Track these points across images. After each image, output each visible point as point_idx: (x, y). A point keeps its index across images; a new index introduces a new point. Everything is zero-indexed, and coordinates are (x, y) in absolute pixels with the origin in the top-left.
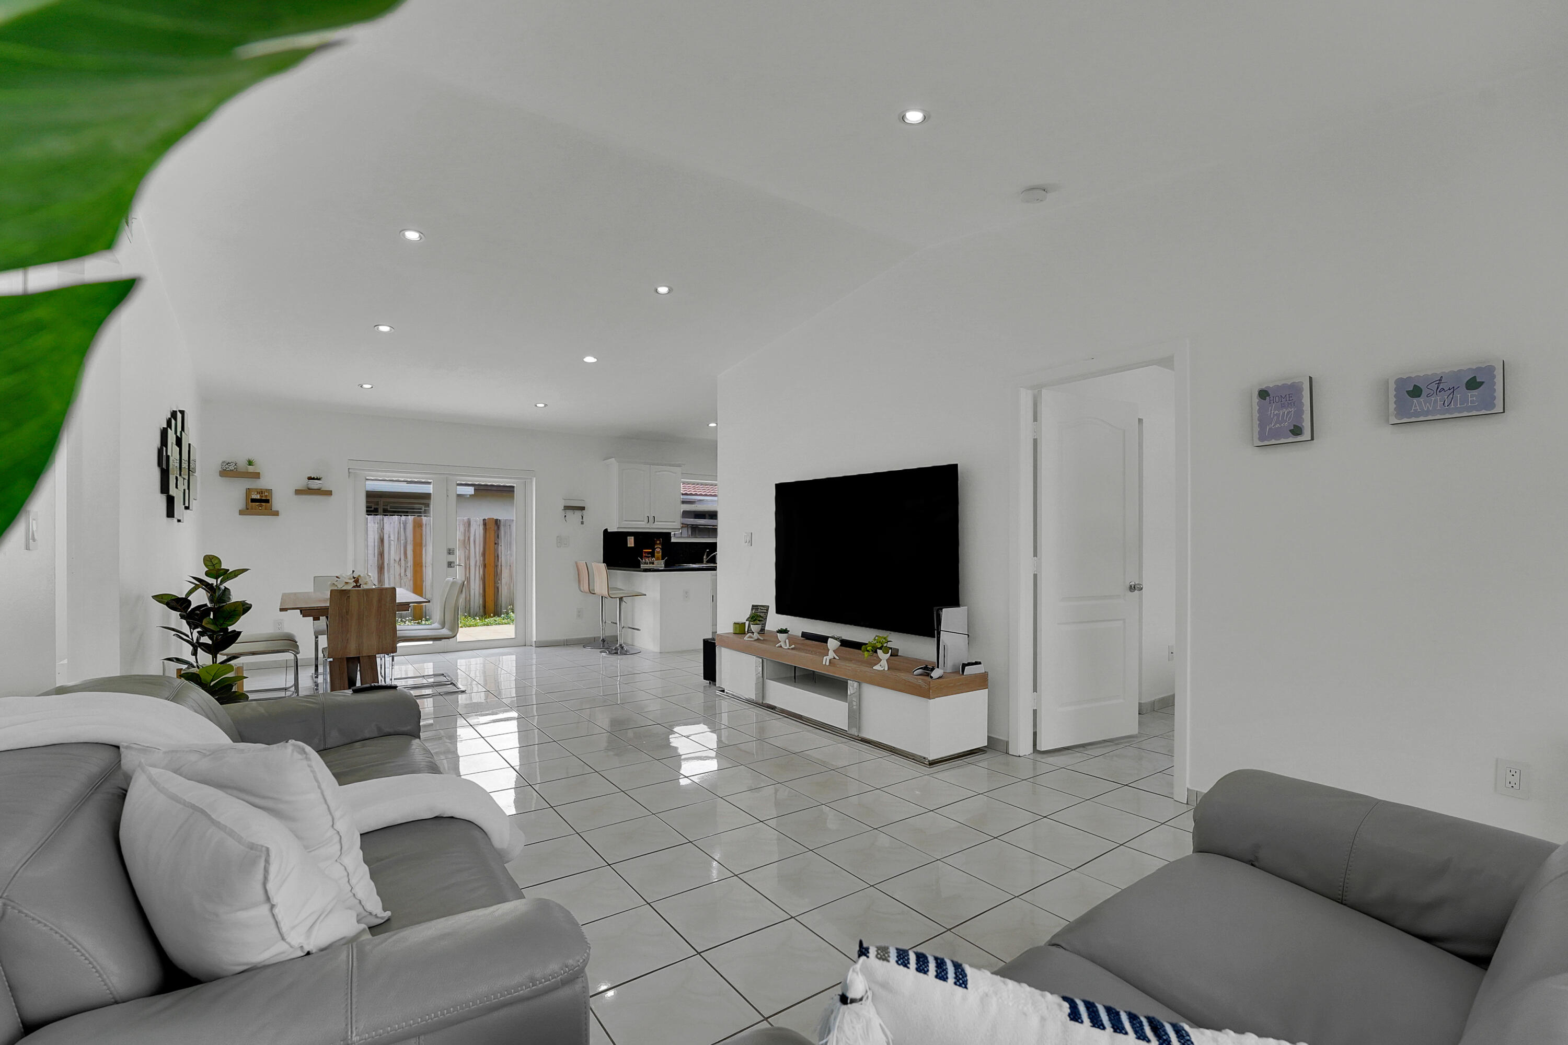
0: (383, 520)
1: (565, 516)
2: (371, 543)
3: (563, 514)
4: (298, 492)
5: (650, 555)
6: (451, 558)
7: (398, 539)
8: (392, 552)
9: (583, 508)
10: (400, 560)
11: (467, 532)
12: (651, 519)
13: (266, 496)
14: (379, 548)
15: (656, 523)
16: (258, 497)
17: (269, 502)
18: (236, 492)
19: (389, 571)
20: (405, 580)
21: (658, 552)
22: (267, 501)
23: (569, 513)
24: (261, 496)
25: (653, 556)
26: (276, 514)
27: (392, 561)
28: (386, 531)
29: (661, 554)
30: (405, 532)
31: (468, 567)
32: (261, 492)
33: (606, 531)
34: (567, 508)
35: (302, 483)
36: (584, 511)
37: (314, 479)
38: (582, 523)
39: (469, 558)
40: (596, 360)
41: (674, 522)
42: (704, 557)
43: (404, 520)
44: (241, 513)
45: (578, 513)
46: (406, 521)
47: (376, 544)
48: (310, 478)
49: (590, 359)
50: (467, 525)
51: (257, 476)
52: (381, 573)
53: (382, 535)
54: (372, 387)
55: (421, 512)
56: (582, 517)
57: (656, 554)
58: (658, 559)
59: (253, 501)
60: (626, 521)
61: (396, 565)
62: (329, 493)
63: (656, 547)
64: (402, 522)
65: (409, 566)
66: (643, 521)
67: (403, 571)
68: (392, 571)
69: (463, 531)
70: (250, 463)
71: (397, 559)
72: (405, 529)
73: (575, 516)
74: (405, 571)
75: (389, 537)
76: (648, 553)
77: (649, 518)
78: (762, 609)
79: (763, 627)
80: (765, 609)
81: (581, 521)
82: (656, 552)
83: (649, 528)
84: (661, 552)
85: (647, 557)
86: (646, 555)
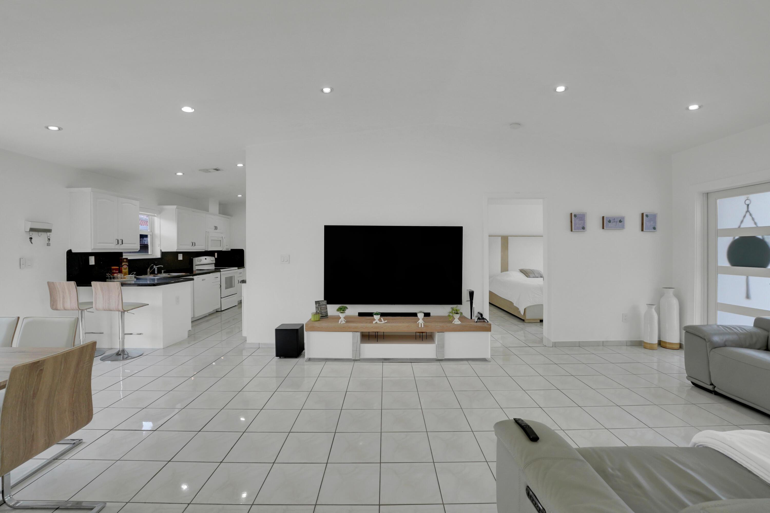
1: (31, 238)
3: (28, 236)
9: (49, 231)
12: (120, 242)
15: (123, 245)
21: (125, 269)
23: (35, 235)
25: (121, 272)
29: (128, 270)
33: (69, 253)
34: (32, 230)
36: (50, 233)
38: (48, 245)
41: (135, 244)
42: (148, 270)
45: (44, 235)
56: (49, 239)
57: (123, 270)
58: (125, 274)
60: (99, 243)
63: (123, 264)
66: (112, 243)
73: (39, 239)
76: (116, 269)
77: (118, 240)
78: (323, 303)
79: (326, 314)
80: (324, 302)
81: (47, 243)
82: (123, 268)
83: (117, 249)
84: (127, 268)
85: (116, 273)
86: (114, 272)
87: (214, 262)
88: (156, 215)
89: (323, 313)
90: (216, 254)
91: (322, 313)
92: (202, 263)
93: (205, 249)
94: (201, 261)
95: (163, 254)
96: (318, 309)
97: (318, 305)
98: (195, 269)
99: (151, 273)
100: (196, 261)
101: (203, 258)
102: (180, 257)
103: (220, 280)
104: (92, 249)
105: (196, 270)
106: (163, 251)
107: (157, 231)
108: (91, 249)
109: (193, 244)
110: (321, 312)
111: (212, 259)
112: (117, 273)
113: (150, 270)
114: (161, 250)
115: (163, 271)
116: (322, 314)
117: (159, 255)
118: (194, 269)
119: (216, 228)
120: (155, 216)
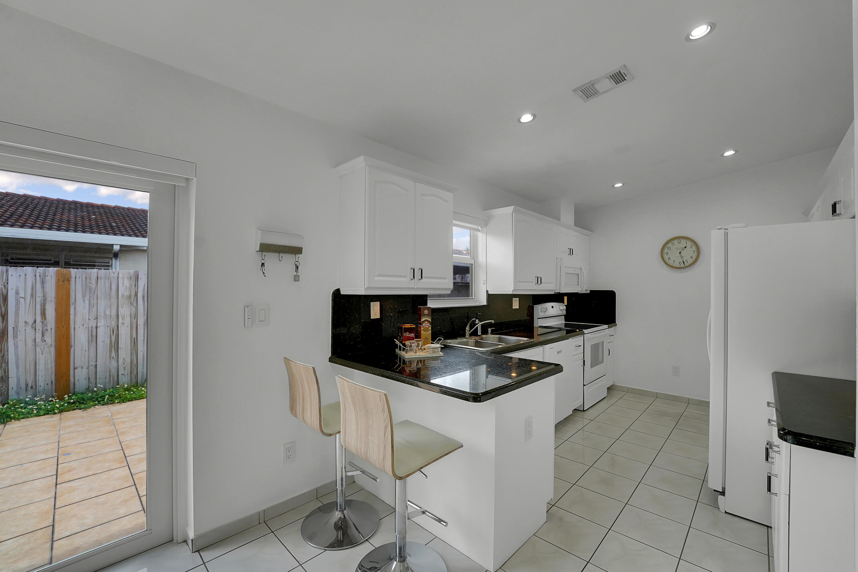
1: (263, 264)
3: (256, 259)
5: (412, 335)
7: (32, 295)
8: (22, 312)
9: (297, 251)
10: (35, 322)
11: (133, 287)
15: (423, 279)
19: (15, 337)
20: (42, 347)
21: (426, 330)
23: (271, 258)
25: (418, 336)
27: (21, 324)
28: (11, 285)
29: (430, 332)
30: (43, 287)
31: (135, 326)
33: (337, 294)
34: (264, 248)
36: (300, 256)
38: (296, 278)
39: (136, 316)
41: (445, 278)
42: (467, 328)
45: (289, 259)
46: (44, 274)
50: (133, 279)
55: (109, 265)
56: (297, 267)
57: (422, 332)
58: (426, 341)
60: (379, 276)
61: (29, 329)
63: (422, 320)
64: (38, 275)
65: (49, 329)
66: (405, 277)
67: (39, 335)
68: (21, 337)
69: (128, 286)
71: (31, 321)
72: (43, 283)
74: (43, 335)
75: (17, 293)
76: (410, 330)
77: (414, 270)
81: (294, 275)
82: (422, 328)
83: (413, 288)
84: (430, 328)
85: (409, 339)
86: (407, 335)
87: (565, 313)
88: (480, 228)
90: (566, 298)
92: (548, 314)
93: (555, 290)
94: (546, 310)
95: (490, 297)
98: (538, 325)
99: (471, 335)
100: (539, 311)
101: (549, 305)
102: (516, 305)
103: (583, 352)
104: (366, 287)
105: (538, 327)
106: (490, 293)
107: (481, 258)
108: (364, 289)
109: (539, 280)
111: (562, 308)
112: (412, 339)
113: (471, 328)
114: (487, 291)
115: (490, 330)
117: (483, 301)
118: (535, 325)
119: (571, 252)
120: (478, 230)
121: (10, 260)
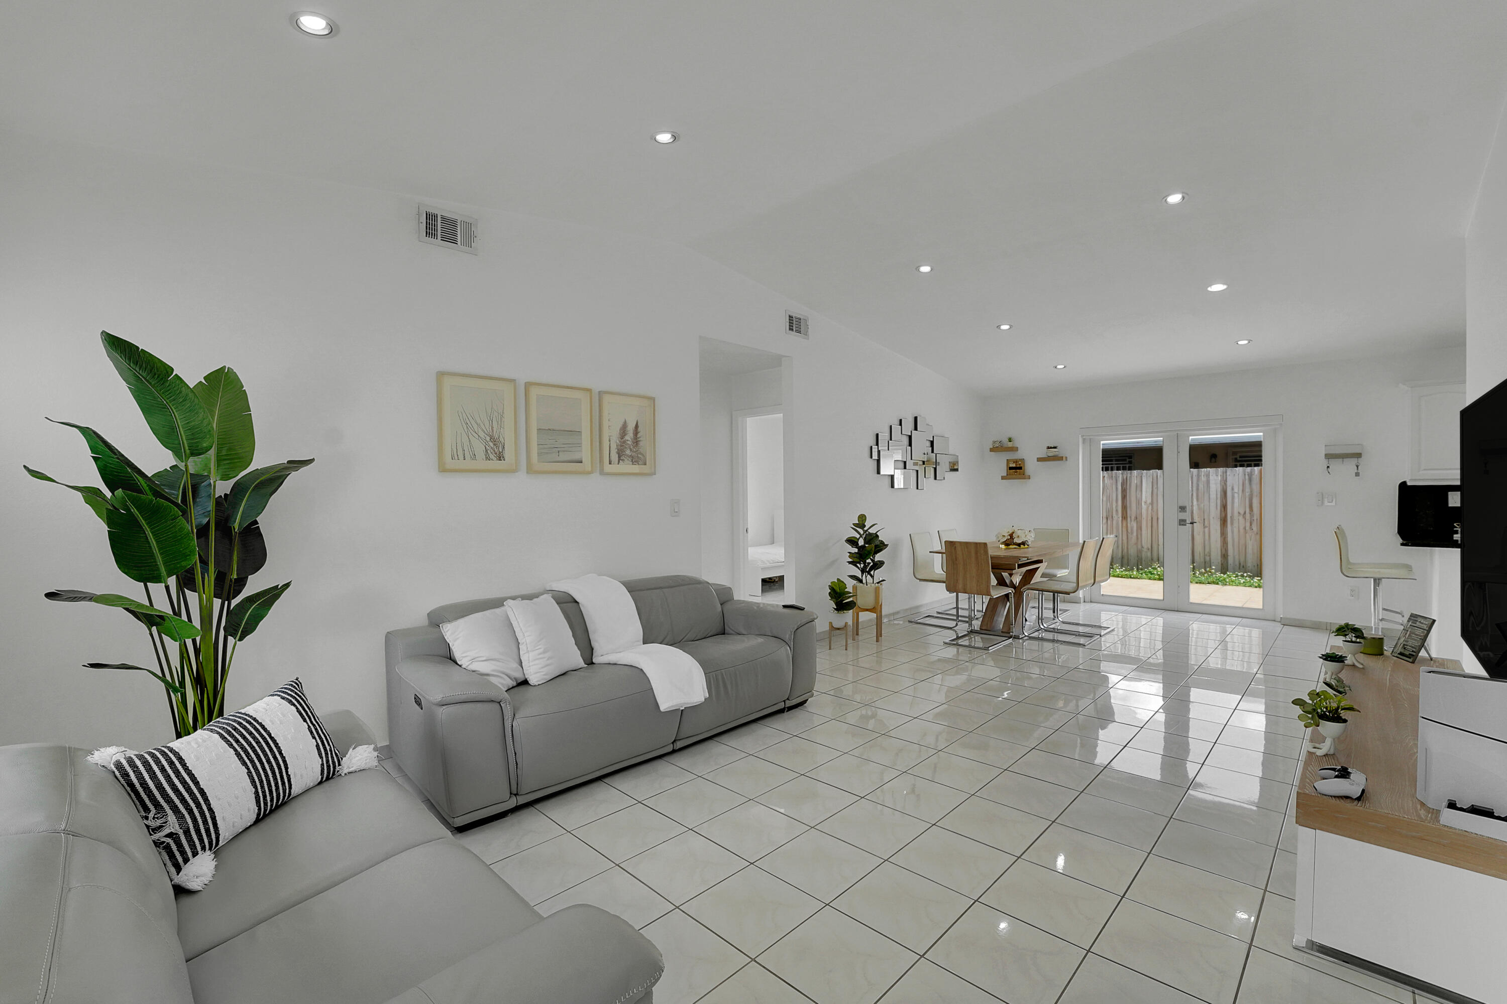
0: (1226, 472)
1: (1328, 467)
2: (1213, 496)
3: (1325, 463)
4: (1039, 460)
6: (1183, 516)
7: (1243, 491)
8: (1236, 504)
9: (1358, 455)
10: (1245, 513)
13: (1020, 464)
14: (1222, 501)
16: (1014, 465)
17: (1021, 469)
18: (1000, 464)
19: (1232, 524)
20: (1250, 534)
22: (1020, 468)
23: (1335, 463)
24: (1016, 465)
26: (1029, 478)
27: (1236, 514)
28: (1229, 483)
30: (1251, 484)
32: (1016, 462)
33: (1404, 485)
34: (1329, 456)
35: (1043, 453)
36: (1359, 459)
37: (1051, 448)
38: (1357, 474)
40: (1225, 287)
43: (1249, 471)
44: (1003, 478)
45: (1350, 462)
46: (1251, 472)
47: (1219, 496)
48: (1049, 448)
49: (1218, 287)
51: (1014, 449)
52: (1224, 526)
53: (1225, 487)
54: (1065, 367)
56: (1358, 467)
59: (1011, 468)
60: (1425, 470)
61: (1241, 518)
62: (1061, 459)
64: (1247, 474)
65: (1256, 520)
67: (1248, 524)
68: (1236, 525)
70: (1010, 440)
71: (1242, 512)
72: (1250, 480)
73: (1345, 466)
74: (1251, 525)
75: (1233, 489)
78: (1422, 623)
79: (1413, 651)
80: (1425, 622)
81: (1356, 473)
89: (1408, 647)
91: (1406, 646)
96: (1406, 634)
97: (1411, 625)
110: (1406, 643)
116: (1405, 648)
121: (1238, 459)
